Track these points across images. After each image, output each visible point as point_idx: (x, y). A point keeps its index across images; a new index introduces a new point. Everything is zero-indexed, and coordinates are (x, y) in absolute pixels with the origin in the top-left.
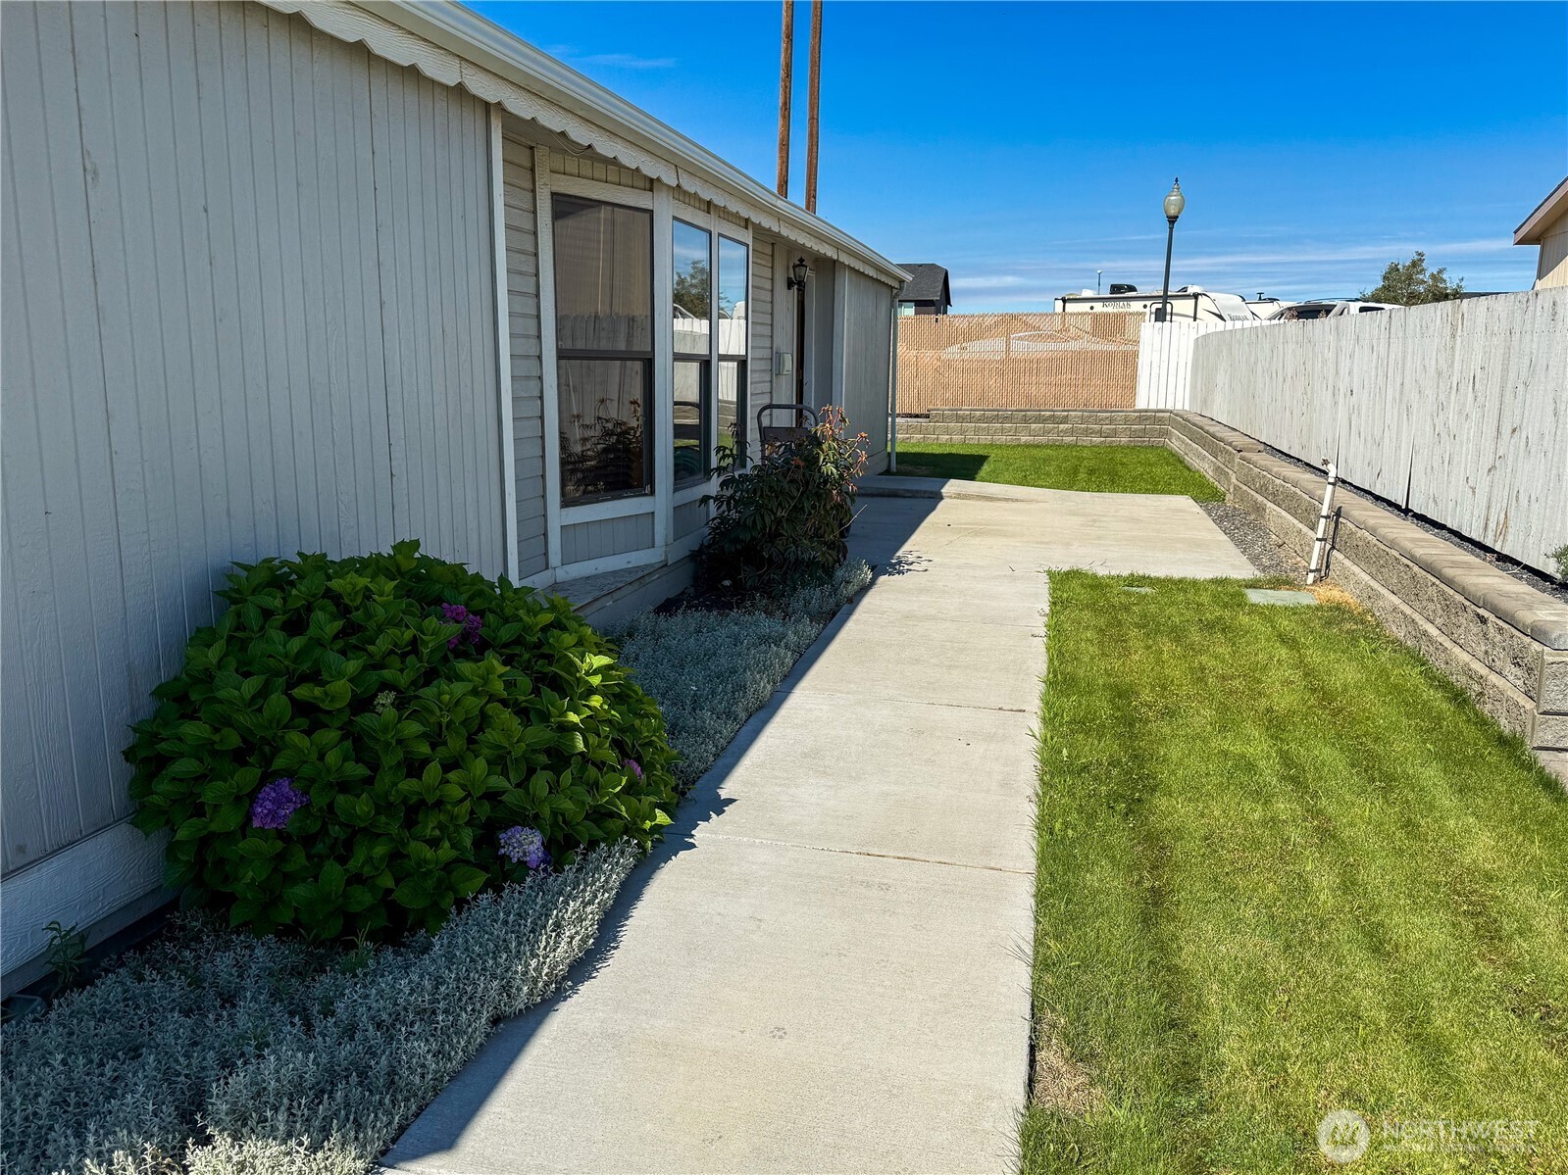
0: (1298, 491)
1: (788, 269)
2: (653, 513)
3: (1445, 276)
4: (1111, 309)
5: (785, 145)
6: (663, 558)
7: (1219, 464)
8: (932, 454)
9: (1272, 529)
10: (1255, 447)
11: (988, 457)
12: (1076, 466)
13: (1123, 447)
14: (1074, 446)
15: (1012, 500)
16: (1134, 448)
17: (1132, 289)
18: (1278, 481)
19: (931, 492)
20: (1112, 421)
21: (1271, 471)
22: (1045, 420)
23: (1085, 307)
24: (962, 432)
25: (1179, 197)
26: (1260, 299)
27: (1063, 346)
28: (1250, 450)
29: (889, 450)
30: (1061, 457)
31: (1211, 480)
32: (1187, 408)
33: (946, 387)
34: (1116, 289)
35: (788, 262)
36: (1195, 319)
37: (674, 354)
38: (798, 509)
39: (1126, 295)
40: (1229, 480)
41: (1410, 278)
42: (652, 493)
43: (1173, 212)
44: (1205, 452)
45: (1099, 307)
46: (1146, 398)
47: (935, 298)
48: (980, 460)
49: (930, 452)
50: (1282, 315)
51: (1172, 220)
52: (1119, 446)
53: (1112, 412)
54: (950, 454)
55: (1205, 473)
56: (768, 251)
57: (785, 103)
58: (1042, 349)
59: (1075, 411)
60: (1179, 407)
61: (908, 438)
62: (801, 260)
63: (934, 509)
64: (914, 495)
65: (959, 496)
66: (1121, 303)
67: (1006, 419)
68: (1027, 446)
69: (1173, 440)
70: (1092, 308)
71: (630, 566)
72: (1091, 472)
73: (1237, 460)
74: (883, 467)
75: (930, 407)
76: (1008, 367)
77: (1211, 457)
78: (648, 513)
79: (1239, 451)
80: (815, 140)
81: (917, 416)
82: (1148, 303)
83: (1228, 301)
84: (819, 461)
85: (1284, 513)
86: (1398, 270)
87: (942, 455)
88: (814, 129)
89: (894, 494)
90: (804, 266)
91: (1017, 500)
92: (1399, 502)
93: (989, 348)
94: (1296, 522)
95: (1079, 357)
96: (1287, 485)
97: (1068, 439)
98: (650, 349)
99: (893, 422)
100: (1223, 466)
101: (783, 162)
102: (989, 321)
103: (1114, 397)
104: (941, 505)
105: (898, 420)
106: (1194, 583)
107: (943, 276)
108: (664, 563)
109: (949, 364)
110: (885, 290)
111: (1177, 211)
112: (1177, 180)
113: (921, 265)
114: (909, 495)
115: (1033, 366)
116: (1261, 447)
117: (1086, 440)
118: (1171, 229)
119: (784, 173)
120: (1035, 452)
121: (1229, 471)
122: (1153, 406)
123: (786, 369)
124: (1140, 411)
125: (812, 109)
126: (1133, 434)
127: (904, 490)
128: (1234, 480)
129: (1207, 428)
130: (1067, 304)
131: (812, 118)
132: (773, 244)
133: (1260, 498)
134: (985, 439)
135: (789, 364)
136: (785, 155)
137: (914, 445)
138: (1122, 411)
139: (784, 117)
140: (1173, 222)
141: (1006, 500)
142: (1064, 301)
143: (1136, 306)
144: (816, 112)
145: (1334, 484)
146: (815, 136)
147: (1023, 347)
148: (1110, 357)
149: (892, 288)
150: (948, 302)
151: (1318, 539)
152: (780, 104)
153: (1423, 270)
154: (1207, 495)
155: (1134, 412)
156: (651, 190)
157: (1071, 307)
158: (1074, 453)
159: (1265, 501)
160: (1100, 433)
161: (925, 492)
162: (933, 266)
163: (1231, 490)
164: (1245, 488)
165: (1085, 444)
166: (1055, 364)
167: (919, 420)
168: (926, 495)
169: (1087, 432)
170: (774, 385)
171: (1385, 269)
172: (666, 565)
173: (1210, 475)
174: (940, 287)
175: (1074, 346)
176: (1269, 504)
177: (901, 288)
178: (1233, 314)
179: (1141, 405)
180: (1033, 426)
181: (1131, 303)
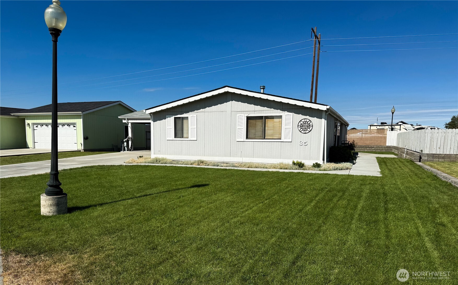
4: (381, 127)
16: (386, 152)
17: (386, 123)
20: (382, 148)
22: (370, 147)
23: (375, 127)
25: (394, 109)
26: (417, 125)
27: (371, 135)
31: (397, 154)
32: (395, 145)
34: (382, 123)
36: (400, 130)
43: (393, 112)
45: (378, 127)
50: (415, 129)
52: (383, 152)
53: (382, 146)
58: (368, 136)
59: (375, 146)
66: (383, 126)
67: (362, 147)
69: (393, 151)
77: (397, 151)
79: (400, 149)
82: (389, 126)
83: (408, 126)
95: (375, 137)
97: (374, 151)
103: (382, 144)
115: (367, 139)
118: (393, 115)
122: (389, 145)
124: (387, 146)
126: (386, 150)
128: (400, 153)
130: (371, 127)
134: (359, 150)
138: (384, 146)
142: (370, 126)
148: (381, 137)
160: (380, 150)
166: (371, 138)
169: (377, 150)
175: (373, 135)
178: (409, 129)
179: (387, 145)
180: (367, 148)
181: (386, 126)
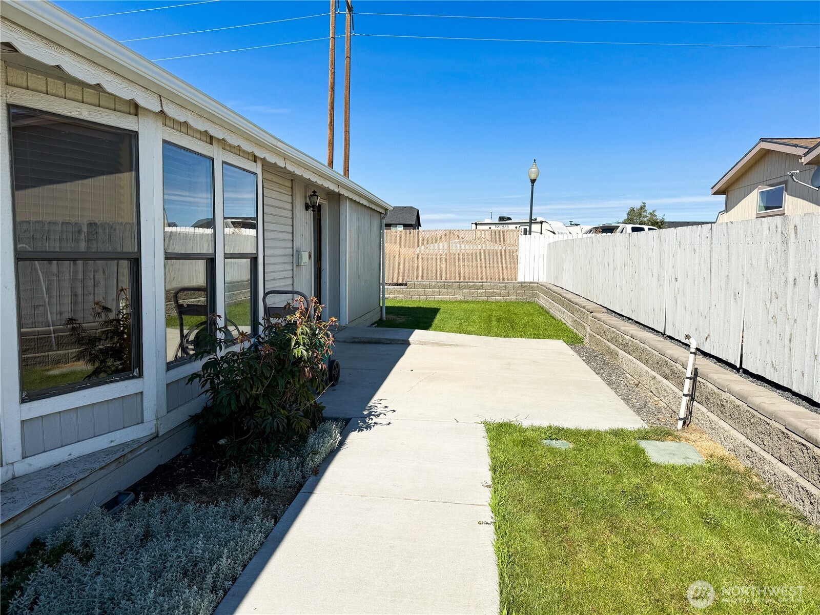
0: (647, 347)
1: (306, 197)
2: (142, 393)
3: (656, 213)
4: (499, 228)
5: (331, 144)
6: (153, 431)
7: (575, 318)
8: (408, 308)
9: (625, 369)
10: (600, 310)
11: (439, 309)
12: (490, 315)
13: (513, 303)
14: (486, 302)
15: (454, 345)
16: (518, 303)
17: (509, 219)
18: (627, 337)
19: (403, 340)
20: (506, 288)
21: (620, 329)
22: (470, 288)
23: (487, 227)
24: (425, 294)
25: (536, 169)
26: (571, 224)
27: (477, 247)
28: (599, 312)
29: (381, 305)
30: (480, 309)
31: (571, 327)
32: (545, 281)
33: (416, 268)
34: (501, 219)
35: (306, 192)
36: (541, 233)
37: (166, 253)
38: (272, 387)
39: (507, 222)
40: (585, 330)
41: (640, 214)
42: (141, 375)
43: (533, 177)
44: (564, 310)
45: (493, 227)
46: (524, 275)
47: (413, 223)
48: (434, 312)
49: (407, 306)
50: (591, 231)
51: (533, 181)
52: (511, 302)
53: (506, 283)
54: (418, 308)
55: (565, 322)
56: (289, 184)
57: (331, 122)
58: (467, 248)
59: (486, 282)
60: (541, 280)
61: (395, 297)
62: (314, 192)
63: (402, 354)
64: (391, 342)
65: (421, 343)
66: (504, 226)
67: (449, 287)
68: (461, 302)
69: (541, 299)
70: (490, 228)
71: (113, 444)
72: (499, 320)
73: (590, 318)
74: (376, 318)
75: (407, 280)
76: (450, 258)
77: (569, 313)
78: (136, 394)
79: (591, 312)
80: (348, 142)
81: (401, 285)
82: (518, 226)
83: (557, 225)
84: (290, 345)
85: (635, 360)
86: (634, 211)
87: (414, 308)
88: (347, 137)
89: (378, 342)
90: (316, 195)
91: (457, 345)
92: (731, 361)
93: (440, 248)
94: (649, 370)
95: (486, 253)
96: (635, 341)
97: (483, 298)
98: (136, 250)
99: (384, 288)
100: (579, 320)
101: (330, 152)
102: (439, 234)
103: (506, 274)
104: (409, 350)
105: (386, 287)
106: (599, 434)
107: (416, 213)
108: (155, 435)
109: (418, 256)
110: (375, 214)
111: (535, 177)
112: (535, 160)
113: (405, 207)
114: (389, 342)
115: (463, 257)
116: (605, 310)
117: (493, 299)
118: (533, 186)
119: (331, 157)
120: (465, 306)
121: (585, 324)
122: (527, 280)
123: (303, 261)
124: (521, 283)
125: (346, 127)
126: (518, 295)
127: (386, 339)
128: (588, 330)
129: (564, 295)
130: (478, 226)
131: (346, 131)
132: (292, 180)
133: (612, 347)
134: (438, 298)
135: (306, 259)
136: (331, 148)
137: (399, 301)
138: (512, 283)
139: (330, 129)
140: (534, 182)
141: (451, 345)
142: (476, 224)
143: (512, 227)
144: (348, 128)
145: (695, 353)
146: (347, 140)
147: (458, 247)
148: (503, 253)
149: (381, 213)
150: (419, 225)
151: (684, 395)
152: (328, 123)
153: (646, 210)
154: (574, 341)
155: (519, 283)
156: (136, 115)
157: (479, 227)
158: (487, 306)
159: (617, 349)
160: (500, 295)
161: (398, 340)
162: (411, 208)
163: (587, 337)
164: (598, 337)
165: (492, 300)
166: (474, 256)
167: (401, 287)
168: (399, 342)
169: (493, 294)
170: (295, 272)
171: (628, 210)
172: (157, 436)
173: (569, 324)
174: (415, 218)
175: (482, 247)
176: (621, 352)
177: (386, 214)
178: (560, 232)
179: (521, 279)
180: (464, 290)
181: (510, 226)
